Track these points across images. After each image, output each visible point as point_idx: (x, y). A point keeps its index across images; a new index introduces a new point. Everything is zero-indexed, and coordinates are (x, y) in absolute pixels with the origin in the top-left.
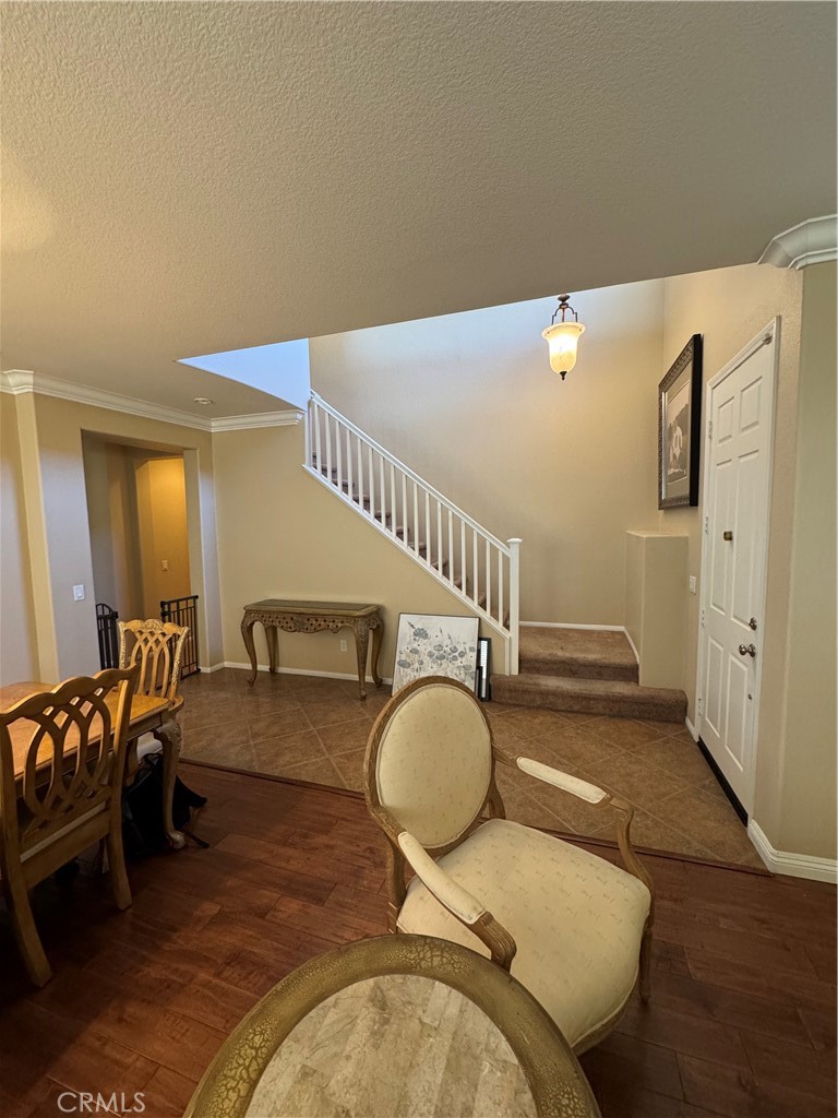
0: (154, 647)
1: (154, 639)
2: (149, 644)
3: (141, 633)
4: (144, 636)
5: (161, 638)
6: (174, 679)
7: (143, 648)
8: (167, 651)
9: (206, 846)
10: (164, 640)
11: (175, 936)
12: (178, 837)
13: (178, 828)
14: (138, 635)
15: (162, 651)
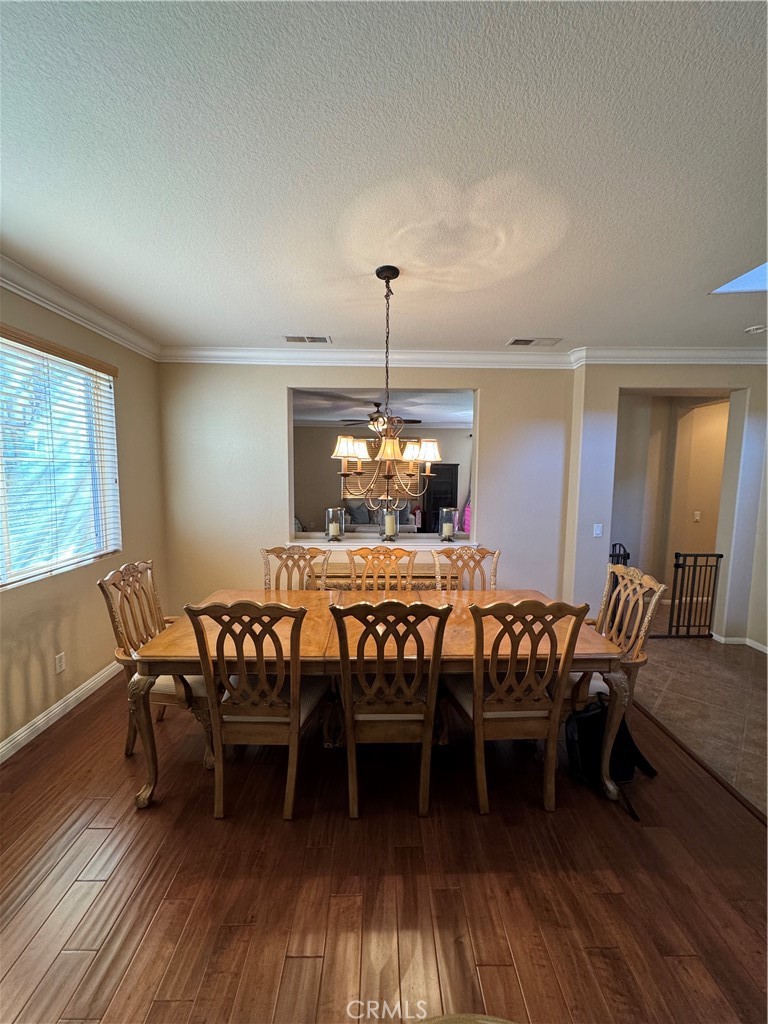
0: (631, 595)
1: (633, 587)
2: (628, 591)
3: (623, 578)
4: (625, 582)
5: (638, 588)
6: (642, 633)
7: (622, 592)
8: (641, 603)
9: (636, 818)
10: (640, 592)
11: (572, 873)
12: (611, 786)
13: (614, 778)
14: (620, 579)
15: (637, 602)
